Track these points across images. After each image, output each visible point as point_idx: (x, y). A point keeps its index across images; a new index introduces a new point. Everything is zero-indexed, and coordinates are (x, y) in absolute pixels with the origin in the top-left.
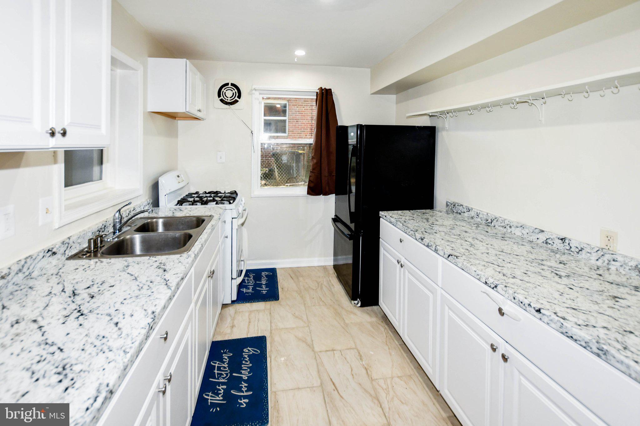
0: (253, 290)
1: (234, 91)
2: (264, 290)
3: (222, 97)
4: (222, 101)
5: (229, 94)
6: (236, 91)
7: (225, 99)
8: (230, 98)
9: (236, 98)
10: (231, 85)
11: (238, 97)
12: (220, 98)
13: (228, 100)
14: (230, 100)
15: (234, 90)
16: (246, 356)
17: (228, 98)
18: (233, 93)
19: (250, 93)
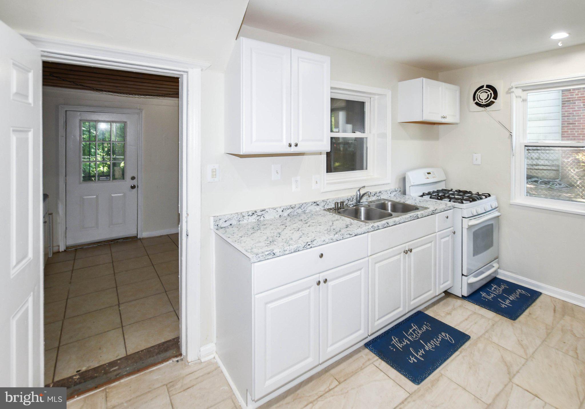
0: (492, 298)
1: (489, 93)
2: (506, 304)
3: (477, 100)
4: (477, 104)
5: (483, 96)
6: (492, 92)
7: (480, 102)
8: (485, 100)
9: (492, 99)
10: (486, 87)
11: (493, 98)
12: (475, 101)
13: (482, 102)
14: (485, 102)
15: (489, 91)
16: (440, 338)
17: (482, 100)
18: (488, 95)
19: (509, 92)
